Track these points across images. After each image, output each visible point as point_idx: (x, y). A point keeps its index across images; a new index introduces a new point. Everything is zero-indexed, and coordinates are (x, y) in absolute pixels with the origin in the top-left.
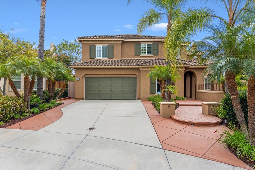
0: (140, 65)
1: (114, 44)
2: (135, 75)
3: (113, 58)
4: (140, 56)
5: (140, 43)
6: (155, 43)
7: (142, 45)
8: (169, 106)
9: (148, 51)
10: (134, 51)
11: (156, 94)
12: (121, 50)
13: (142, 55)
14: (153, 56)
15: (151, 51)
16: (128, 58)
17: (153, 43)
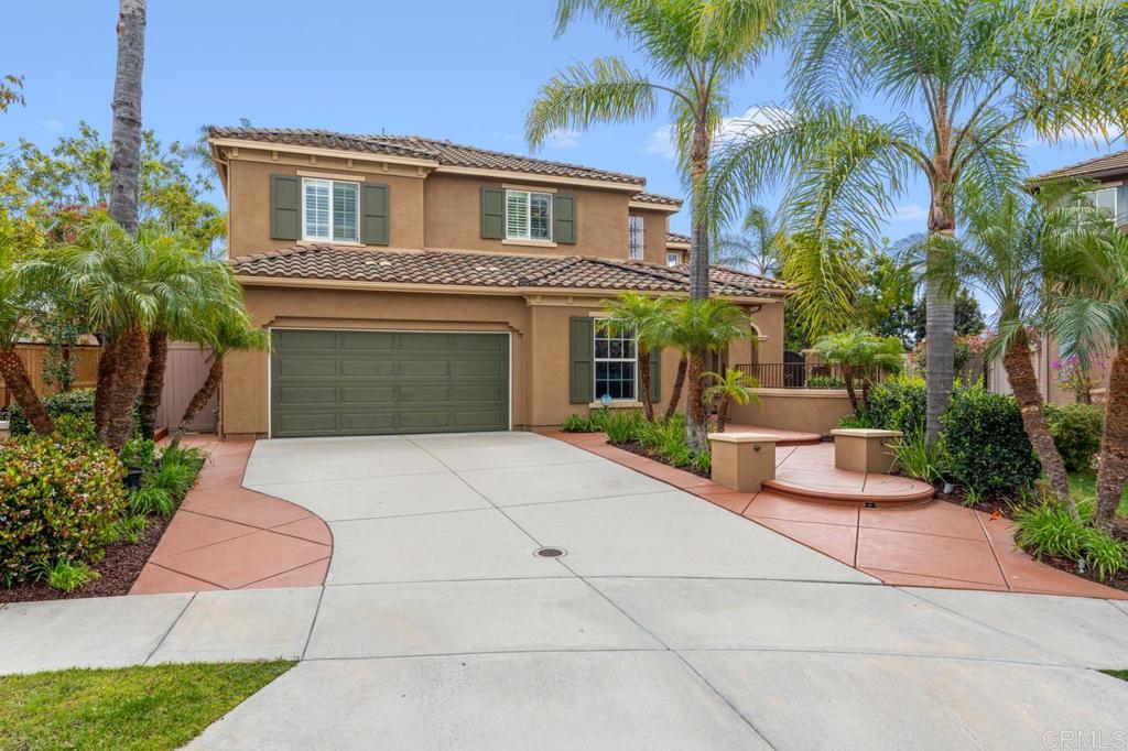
0: (536, 285)
1: (390, 182)
2: (507, 323)
3: (386, 246)
4: (504, 242)
5: (504, 186)
6: (565, 193)
7: (511, 193)
8: (757, 450)
9: (534, 222)
10: (476, 219)
11: (591, 405)
12: (422, 212)
13: (510, 239)
14: (555, 245)
15: (545, 224)
16: (451, 246)
17: (555, 191)
